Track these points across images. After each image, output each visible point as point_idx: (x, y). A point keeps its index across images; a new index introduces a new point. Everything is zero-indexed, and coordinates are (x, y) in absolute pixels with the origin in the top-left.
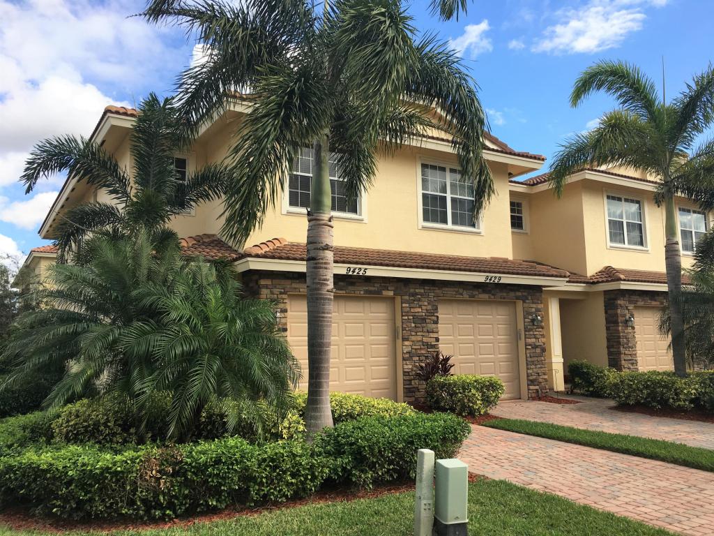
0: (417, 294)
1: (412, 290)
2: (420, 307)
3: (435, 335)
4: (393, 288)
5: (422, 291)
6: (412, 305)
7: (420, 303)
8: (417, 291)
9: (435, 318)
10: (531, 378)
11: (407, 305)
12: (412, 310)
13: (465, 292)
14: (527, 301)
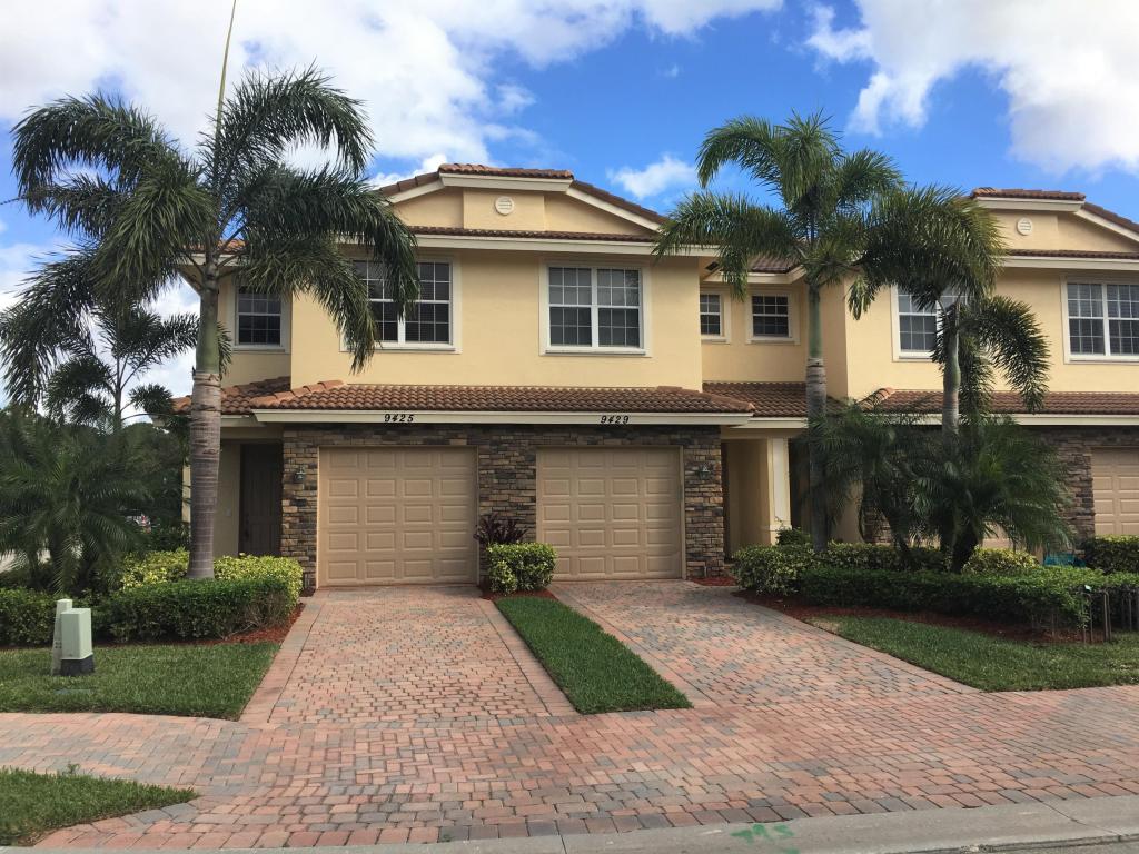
0: (502, 442)
1: (494, 438)
2: (507, 458)
3: (531, 494)
4: (466, 436)
5: (511, 438)
6: (494, 456)
7: (508, 453)
8: (502, 438)
9: (531, 473)
10: (691, 551)
11: (488, 456)
12: (495, 463)
13: (581, 438)
14: (691, 447)
